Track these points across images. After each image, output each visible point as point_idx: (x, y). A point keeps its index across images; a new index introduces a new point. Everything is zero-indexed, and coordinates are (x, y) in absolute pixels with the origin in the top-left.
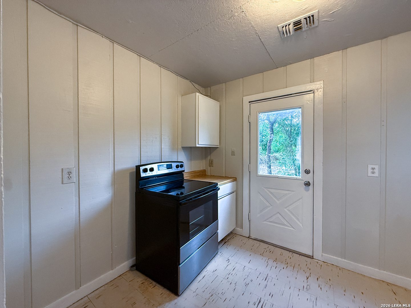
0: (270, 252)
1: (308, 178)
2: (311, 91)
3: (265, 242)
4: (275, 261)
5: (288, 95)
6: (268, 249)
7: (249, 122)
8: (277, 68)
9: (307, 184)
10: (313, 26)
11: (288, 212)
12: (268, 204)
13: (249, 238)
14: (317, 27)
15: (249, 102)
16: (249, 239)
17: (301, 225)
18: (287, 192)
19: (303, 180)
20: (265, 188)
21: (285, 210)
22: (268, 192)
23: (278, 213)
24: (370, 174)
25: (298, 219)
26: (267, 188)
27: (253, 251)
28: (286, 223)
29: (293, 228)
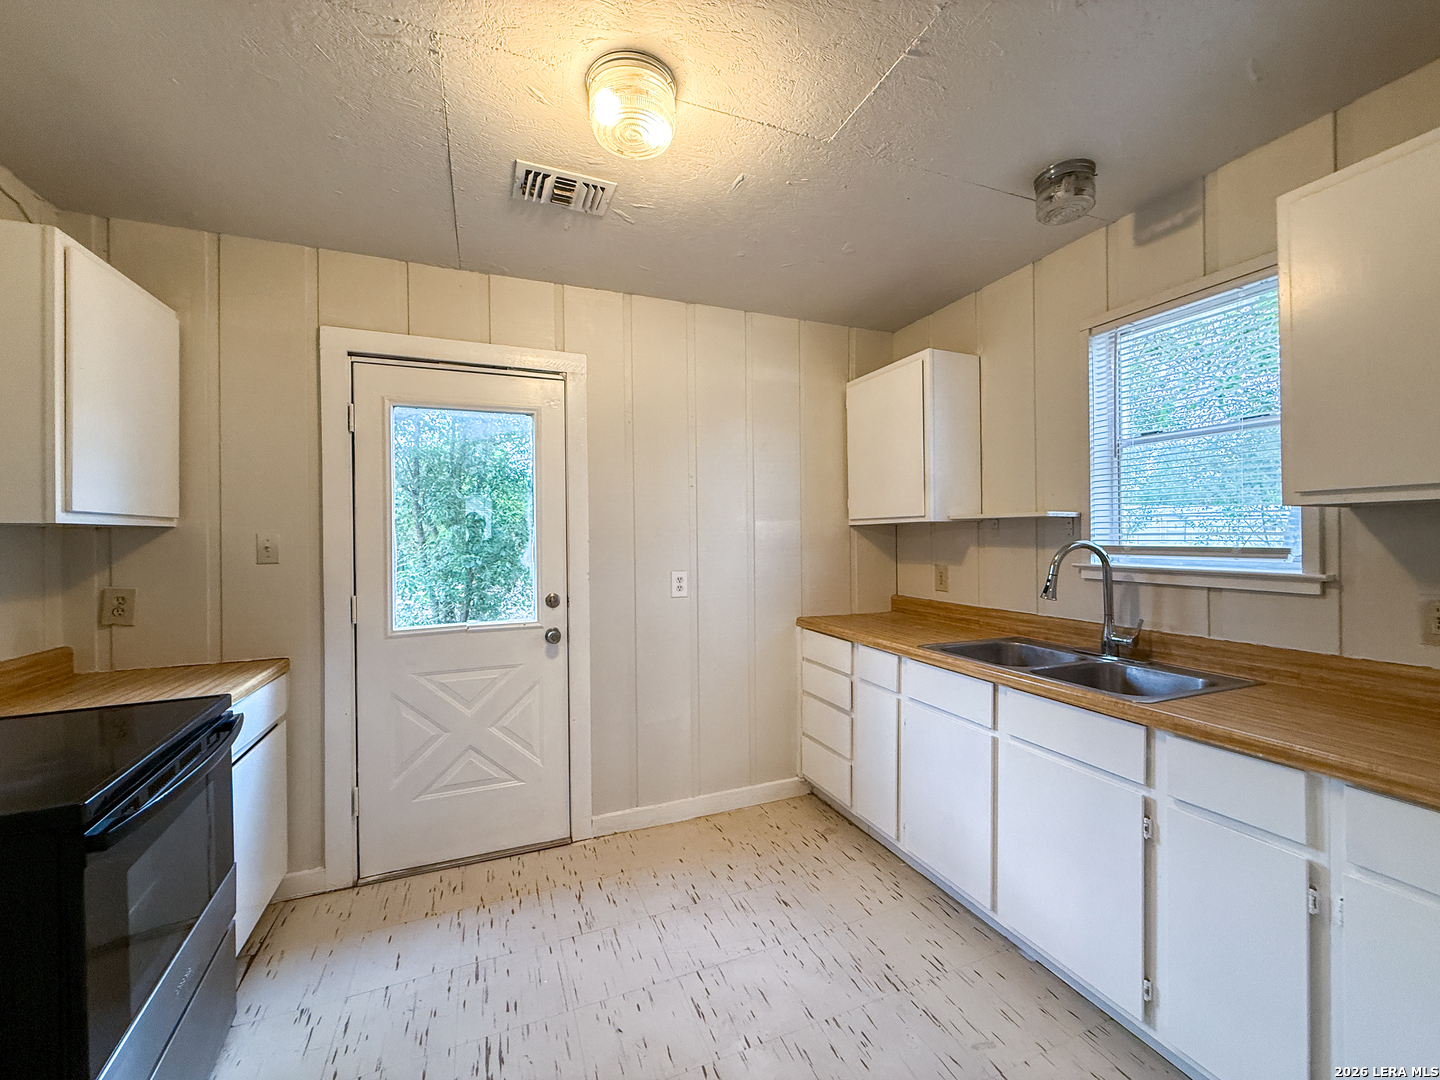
0: (455, 889)
1: (556, 618)
2: (557, 373)
3: (424, 869)
4: (481, 908)
5: (494, 367)
6: (444, 887)
7: (352, 430)
8: (460, 268)
9: (553, 637)
10: (595, 212)
11: (500, 735)
12: (433, 731)
13: (355, 885)
14: (601, 217)
15: (350, 354)
16: (356, 890)
17: (538, 762)
18: (495, 674)
19: (542, 627)
20: (420, 674)
21: (494, 730)
22: (431, 687)
23: (471, 747)
24: (676, 593)
25: (529, 746)
26: (427, 674)
27: (390, 921)
28: (493, 772)
29: (516, 778)
